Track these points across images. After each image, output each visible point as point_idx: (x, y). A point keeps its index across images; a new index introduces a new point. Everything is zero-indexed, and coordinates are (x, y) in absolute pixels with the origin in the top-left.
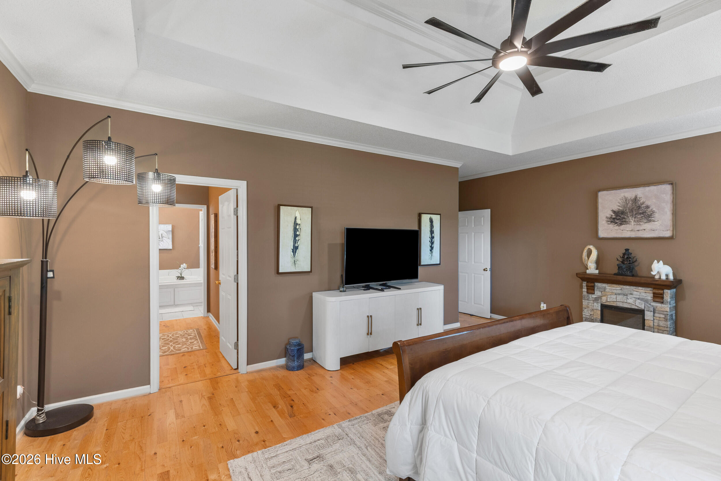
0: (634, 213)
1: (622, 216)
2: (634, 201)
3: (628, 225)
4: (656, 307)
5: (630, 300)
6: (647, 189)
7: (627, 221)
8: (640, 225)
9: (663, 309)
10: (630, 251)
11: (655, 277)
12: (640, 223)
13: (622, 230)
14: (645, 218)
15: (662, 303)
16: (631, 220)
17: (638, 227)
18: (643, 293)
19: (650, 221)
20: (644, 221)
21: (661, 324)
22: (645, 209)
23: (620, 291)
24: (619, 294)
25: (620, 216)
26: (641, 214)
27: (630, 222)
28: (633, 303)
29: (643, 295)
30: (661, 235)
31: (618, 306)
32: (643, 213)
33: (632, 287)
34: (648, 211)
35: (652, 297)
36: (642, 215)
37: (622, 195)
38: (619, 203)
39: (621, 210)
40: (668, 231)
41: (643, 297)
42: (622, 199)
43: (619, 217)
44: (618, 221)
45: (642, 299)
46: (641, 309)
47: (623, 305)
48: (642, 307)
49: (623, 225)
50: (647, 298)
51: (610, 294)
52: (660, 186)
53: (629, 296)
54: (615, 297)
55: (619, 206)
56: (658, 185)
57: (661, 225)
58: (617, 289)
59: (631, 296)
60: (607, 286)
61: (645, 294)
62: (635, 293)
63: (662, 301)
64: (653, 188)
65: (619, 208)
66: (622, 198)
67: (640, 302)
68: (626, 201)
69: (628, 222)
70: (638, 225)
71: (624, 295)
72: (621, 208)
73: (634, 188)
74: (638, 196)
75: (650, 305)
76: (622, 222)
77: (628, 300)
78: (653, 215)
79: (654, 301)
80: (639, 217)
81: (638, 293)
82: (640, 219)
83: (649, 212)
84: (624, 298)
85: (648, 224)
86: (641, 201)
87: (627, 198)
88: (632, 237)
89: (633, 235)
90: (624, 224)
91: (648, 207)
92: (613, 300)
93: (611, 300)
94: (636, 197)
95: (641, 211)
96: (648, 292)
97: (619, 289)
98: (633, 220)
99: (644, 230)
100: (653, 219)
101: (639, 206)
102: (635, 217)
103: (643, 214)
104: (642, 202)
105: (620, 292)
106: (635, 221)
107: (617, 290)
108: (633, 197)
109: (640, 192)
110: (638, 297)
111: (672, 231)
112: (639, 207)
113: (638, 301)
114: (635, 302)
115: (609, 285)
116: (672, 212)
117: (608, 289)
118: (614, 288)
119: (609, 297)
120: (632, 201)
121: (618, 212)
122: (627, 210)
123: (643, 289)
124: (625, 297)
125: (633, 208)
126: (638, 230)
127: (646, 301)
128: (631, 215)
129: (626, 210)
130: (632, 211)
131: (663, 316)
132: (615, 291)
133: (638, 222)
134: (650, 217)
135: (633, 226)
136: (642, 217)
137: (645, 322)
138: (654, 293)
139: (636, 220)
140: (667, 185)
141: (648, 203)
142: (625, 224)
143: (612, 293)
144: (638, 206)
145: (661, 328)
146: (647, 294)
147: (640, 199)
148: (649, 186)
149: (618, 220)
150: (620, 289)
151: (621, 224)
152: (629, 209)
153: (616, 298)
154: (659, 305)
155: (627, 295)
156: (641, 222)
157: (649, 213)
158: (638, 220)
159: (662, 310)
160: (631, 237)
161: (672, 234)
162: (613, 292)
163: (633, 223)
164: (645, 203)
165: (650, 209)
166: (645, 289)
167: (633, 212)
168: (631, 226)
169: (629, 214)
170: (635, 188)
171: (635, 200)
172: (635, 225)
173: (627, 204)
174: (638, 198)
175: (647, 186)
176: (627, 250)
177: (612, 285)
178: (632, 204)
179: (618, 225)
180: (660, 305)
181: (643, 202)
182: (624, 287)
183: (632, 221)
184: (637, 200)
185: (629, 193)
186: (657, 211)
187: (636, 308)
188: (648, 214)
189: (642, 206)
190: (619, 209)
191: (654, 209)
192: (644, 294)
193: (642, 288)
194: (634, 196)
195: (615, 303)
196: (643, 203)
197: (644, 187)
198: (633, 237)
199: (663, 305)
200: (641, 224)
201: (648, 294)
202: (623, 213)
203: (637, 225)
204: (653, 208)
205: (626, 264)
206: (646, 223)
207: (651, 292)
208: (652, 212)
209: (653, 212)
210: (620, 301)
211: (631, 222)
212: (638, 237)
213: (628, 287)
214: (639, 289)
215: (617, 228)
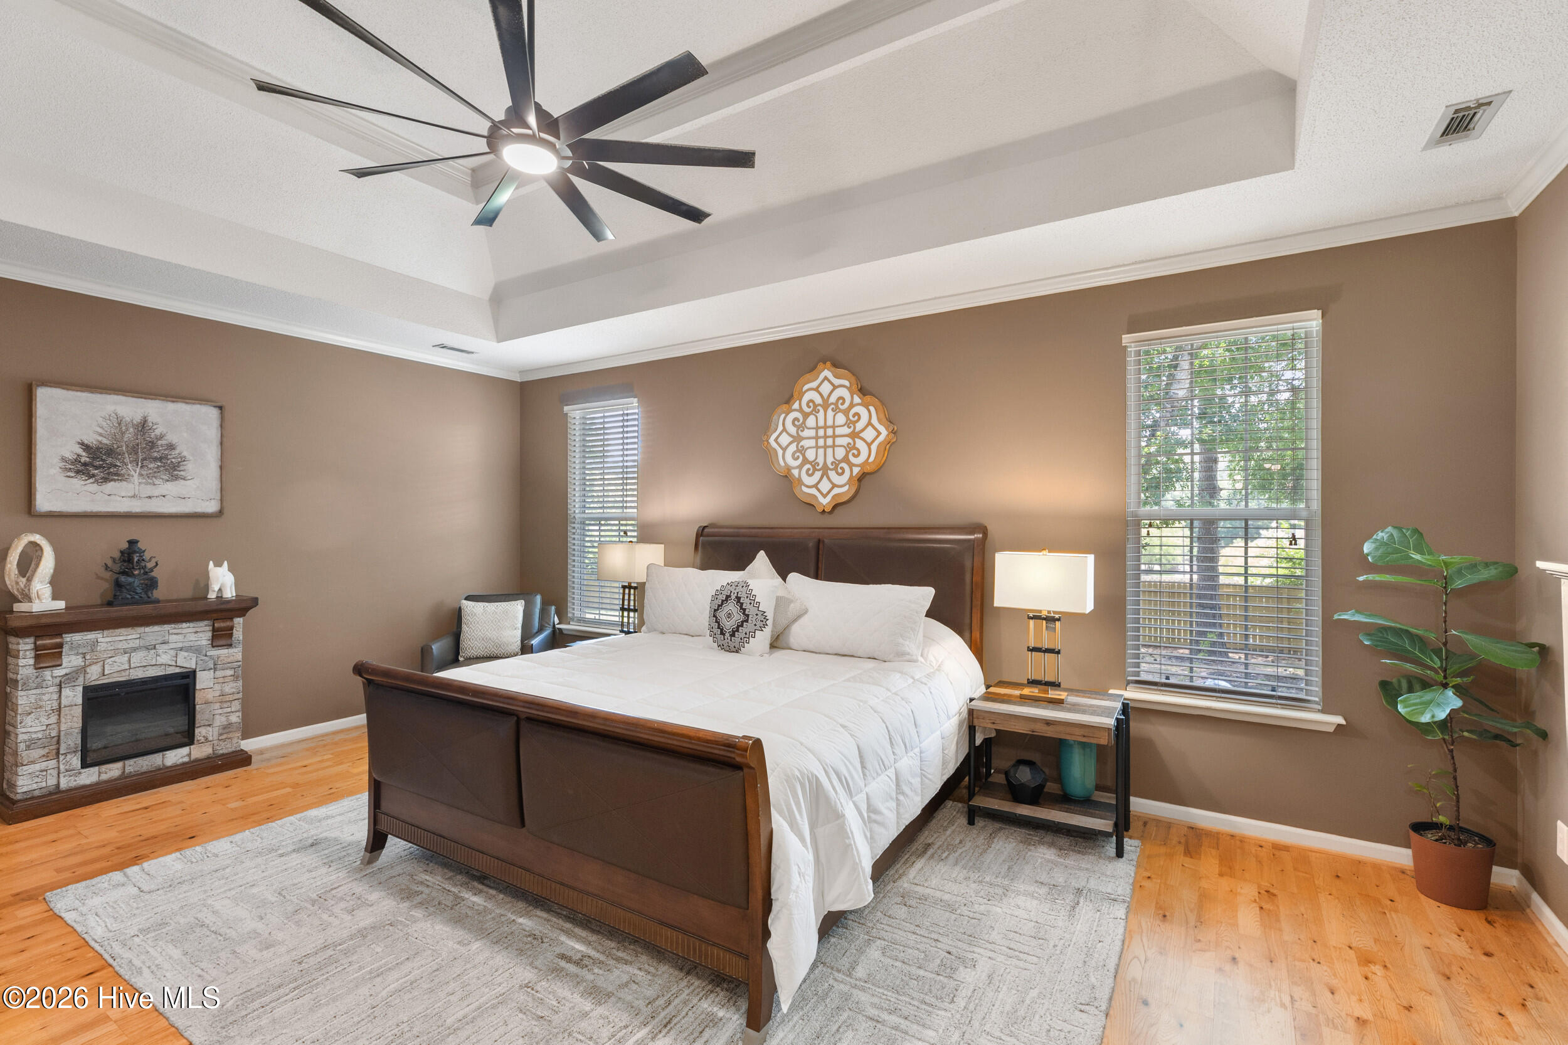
0: (140, 458)
1: (109, 460)
2: (140, 429)
3: (125, 483)
4: (218, 658)
5: (164, 656)
6: (171, 407)
7: (122, 472)
8: (154, 485)
9: (231, 659)
10: (139, 545)
11: (209, 597)
12: (154, 479)
13: (109, 495)
14: (166, 470)
15: (230, 646)
16: (133, 473)
17: (148, 490)
18: (190, 635)
19: (176, 478)
20: (164, 477)
21: (227, 690)
22: (165, 450)
23: (138, 641)
24: (135, 649)
25: (103, 460)
26: (155, 459)
27: (129, 475)
28: (170, 663)
29: (191, 639)
30: (199, 510)
31: (134, 680)
32: (160, 459)
33: (167, 627)
34: (172, 456)
35: (209, 640)
36: (159, 464)
37: (110, 408)
38: (102, 427)
39: (107, 445)
40: (212, 501)
41: (192, 644)
42: (110, 420)
43: (101, 463)
44: (96, 471)
45: (188, 649)
46: (187, 670)
47: (147, 672)
48: (192, 665)
49: (112, 483)
50: (199, 643)
51: (109, 655)
52: (198, 406)
53: (161, 649)
54: (126, 659)
55: (101, 435)
56: (193, 404)
57: (198, 487)
58: (129, 637)
59: (165, 647)
60: (100, 636)
61: (196, 635)
62: (173, 638)
63: (229, 642)
64: (181, 407)
65: (100, 438)
66: (110, 416)
67: (188, 656)
68: (120, 424)
69: (123, 475)
70: (150, 484)
71: (147, 648)
72: (105, 441)
73: (142, 398)
74: (150, 419)
75: (206, 656)
76: (109, 474)
77: (158, 658)
78: (183, 465)
79: (213, 647)
80: (152, 466)
81: (180, 637)
82: (155, 472)
83: (174, 458)
84: (150, 656)
85: (171, 483)
86: (158, 432)
87: (123, 417)
88: (134, 511)
89: (136, 507)
90: (115, 480)
91: (171, 447)
92: (120, 669)
93: (116, 668)
94: (144, 422)
95: (155, 454)
96: (202, 629)
97: (134, 636)
98: (138, 471)
99: (164, 496)
100: (182, 473)
101: (152, 442)
102: (141, 467)
103: (160, 461)
104: (159, 434)
105: (136, 643)
106: (141, 475)
107: (129, 641)
108: (138, 419)
109: (154, 410)
110: (180, 645)
111: (220, 502)
112: (152, 445)
113: (184, 654)
114: (175, 659)
115: (106, 632)
116: (220, 463)
117: (105, 645)
118: (121, 638)
119: (111, 663)
120: (136, 426)
121: (98, 448)
122: (122, 447)
123: (192, 625)
124: (152, 651)
125: (138, 445)
126: (150, 497)
127: (197, 650)
128: (133, 461)
129: (118, 447)
130: (134, 450)
131: (231, 672)
132: (125, 645)
133: (151, 477)
134: (175, 470)
135: (137, 487)
136: (158, 467)
137: (196, 695)
138: (214, 630)
139: (144, 473)
140: (212, 408)
141: (172, 438)
142: (118, 480)
143: (116, 652)
144: (150, 442)
145: (227, 698)
146: (197, 634)
147: (155, 427)
148: (173, 402)
149: (96, 468)
150: (138, 636)
151: (106, 480)
152: (127, 446)
153: (130, 661)
154: (223, 652)
155: (155, 648)
156: (156, 477)
157: (173, 460)
158: (150, 474)
159: (229, 660)
160: (131, 512)
161: (219, 508)
162: (116, 647)
163: (136, 478)
164: (166, 438)
165: (177, 452)
166: (196, 625)
167: (136, 453)
168: (131, 486)
169: (128, 459)
170: (143, 400)
171: (143, 426)
172: (143, 485)
173: (123, 433)
174: (151, 424)
175: (169, 401)
176: (132, 543)
177: (116, 630)
178: (137, 435)
179: (96, 481)
180: (226, 651)
181: (161, 434)
182: (147, 629)
183: (136, 475)
184: (147, 428)
185: (130, 409)
186: (191, 458)
187: (178, 670)
188: (172, 462)
189: (160, 442)
190: (101, 443)
191: (185, 453)
192: (193, 637)
193: (188, 624)
194: (140, 418)
195: (124, 674)
196: (161, 437)
197: (163, 400)
198: (137, 513)
199: (231, 651)
200: (157, 482)
201: (200, 635)
202: (110, 452)
203: (147, 484)
204: (183, 449)
205: (139, 575)
206: (168, 481)
207: (208, 628)
208: (181, 458)
209: (184, 459)
210: (139, 665)
211: (133, 476)
212: (150, 512)
213: (156, 628)
214: (181, 628)
215: (94, 487)
